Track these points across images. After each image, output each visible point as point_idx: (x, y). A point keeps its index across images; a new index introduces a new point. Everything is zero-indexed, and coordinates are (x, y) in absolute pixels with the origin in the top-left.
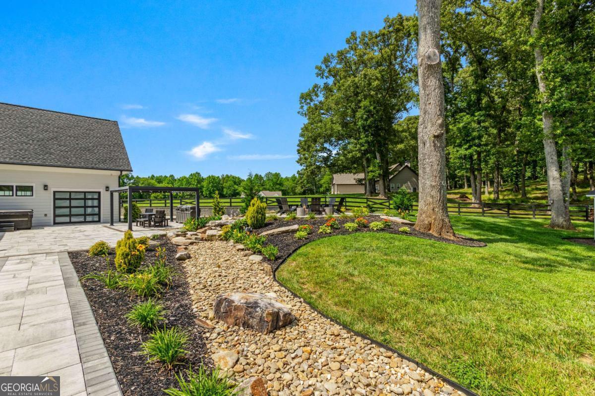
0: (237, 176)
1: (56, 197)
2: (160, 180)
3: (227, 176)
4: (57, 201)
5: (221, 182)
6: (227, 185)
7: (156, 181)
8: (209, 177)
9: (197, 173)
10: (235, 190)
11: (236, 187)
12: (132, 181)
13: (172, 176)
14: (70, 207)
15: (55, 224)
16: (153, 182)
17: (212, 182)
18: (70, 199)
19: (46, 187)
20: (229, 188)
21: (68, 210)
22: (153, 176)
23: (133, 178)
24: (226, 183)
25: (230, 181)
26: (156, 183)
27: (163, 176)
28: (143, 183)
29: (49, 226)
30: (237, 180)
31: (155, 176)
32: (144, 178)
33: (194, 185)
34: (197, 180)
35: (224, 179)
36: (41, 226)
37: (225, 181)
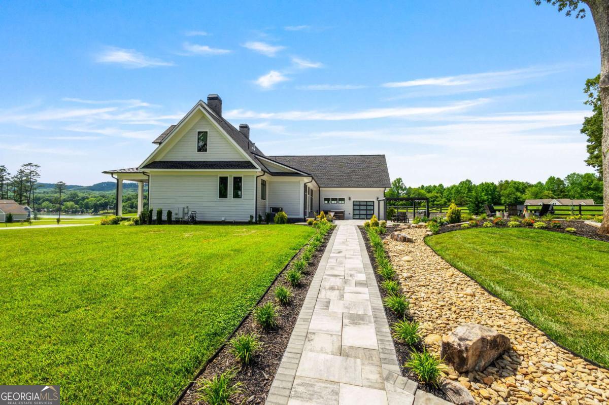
0: (521, 181)
1: (354, 208)
2: (429, 190)
3: (507, 182)
4: (354, 211)
5: (497, 190)
6: (506, 192)
7: (426, 190)
8: (482, 184)
9: (467, 180)
10: (516, 199)
11: (519, 194)
12: (405, 192)
13: (441, 185)
14: (360, 210)
15: (353, 219)
16: (423, 191)
17: (486, 190)
18: (360, 205)
19: (350, 199)
20: (508, 196)
21: (359, 216)
22: (423, 186)
23: (406, 189)
24: (505, 190)
25: (510, 187)
26: (426, 193)
27: (432, 186)
28: (414, 193)
29: (350, 219)
30: (521, 187)
31: (425, 186)
32: (414, 188)
33: (464, 193)
34: (468, 188)
35: (501, 185)
36: (348, 219)
37: (503, 188)
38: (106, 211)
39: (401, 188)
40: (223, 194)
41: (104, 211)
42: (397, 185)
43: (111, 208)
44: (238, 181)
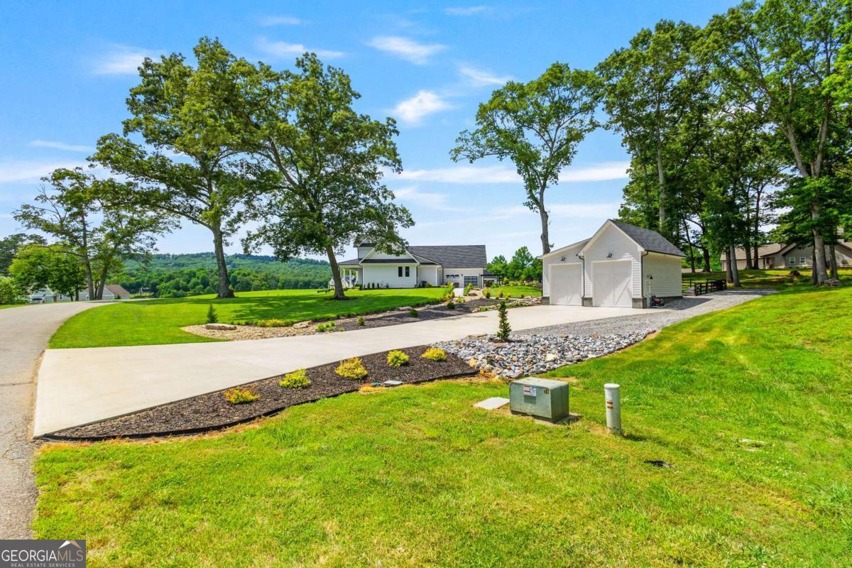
19: (462, 275)
38: (139, 294)
39: (527, 258)
40: (400, 275)
41: (136, 295)
42: (522, 254)
43: (144, 291)
44: (407, 268)
